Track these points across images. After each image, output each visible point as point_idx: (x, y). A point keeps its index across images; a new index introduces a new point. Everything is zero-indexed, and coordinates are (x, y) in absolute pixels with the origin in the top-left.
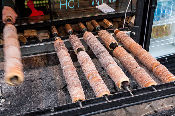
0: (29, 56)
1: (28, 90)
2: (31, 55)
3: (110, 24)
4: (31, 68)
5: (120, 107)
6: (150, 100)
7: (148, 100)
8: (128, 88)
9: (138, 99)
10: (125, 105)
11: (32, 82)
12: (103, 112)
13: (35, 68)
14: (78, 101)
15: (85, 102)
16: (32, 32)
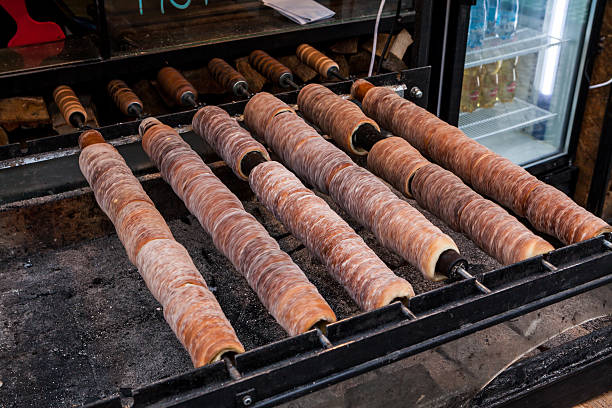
0: (42, 199)
1: (61, 327)
2: (49, 194)
3: (330, 64)
4: (52, 247)
5: (453, 333)
6: (542, 301)
7: (535, 304)
8: (463, 271)
9: (506, 302)
10: (468, 325)
11: (71, 296)
12: (401, 357)
13: (65, 244)
14: (312, 328)
15: (339, 330)
16: (29, 104)
